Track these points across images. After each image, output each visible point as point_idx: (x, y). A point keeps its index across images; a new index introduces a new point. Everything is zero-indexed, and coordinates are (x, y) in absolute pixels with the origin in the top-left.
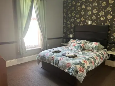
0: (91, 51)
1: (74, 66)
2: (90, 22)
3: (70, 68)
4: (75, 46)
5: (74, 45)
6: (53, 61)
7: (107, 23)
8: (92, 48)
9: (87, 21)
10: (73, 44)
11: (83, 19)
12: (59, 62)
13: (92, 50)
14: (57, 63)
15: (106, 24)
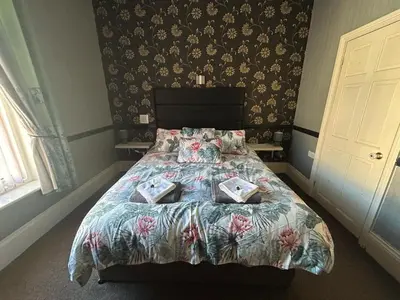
0: (236, 153)
1: (311, 237)
2: (200, 80)
3: (301, 248)
4: (202, 151)
5: (196, 147)
6: (201, 247)
7: (241, 84)
8: (238, 147)
9: (190, 76)
10: (188, 144)
11: (178, 70)
12: (238, 240)
13: (239, 151)
14: (226, 247)
15: (239, 85)
